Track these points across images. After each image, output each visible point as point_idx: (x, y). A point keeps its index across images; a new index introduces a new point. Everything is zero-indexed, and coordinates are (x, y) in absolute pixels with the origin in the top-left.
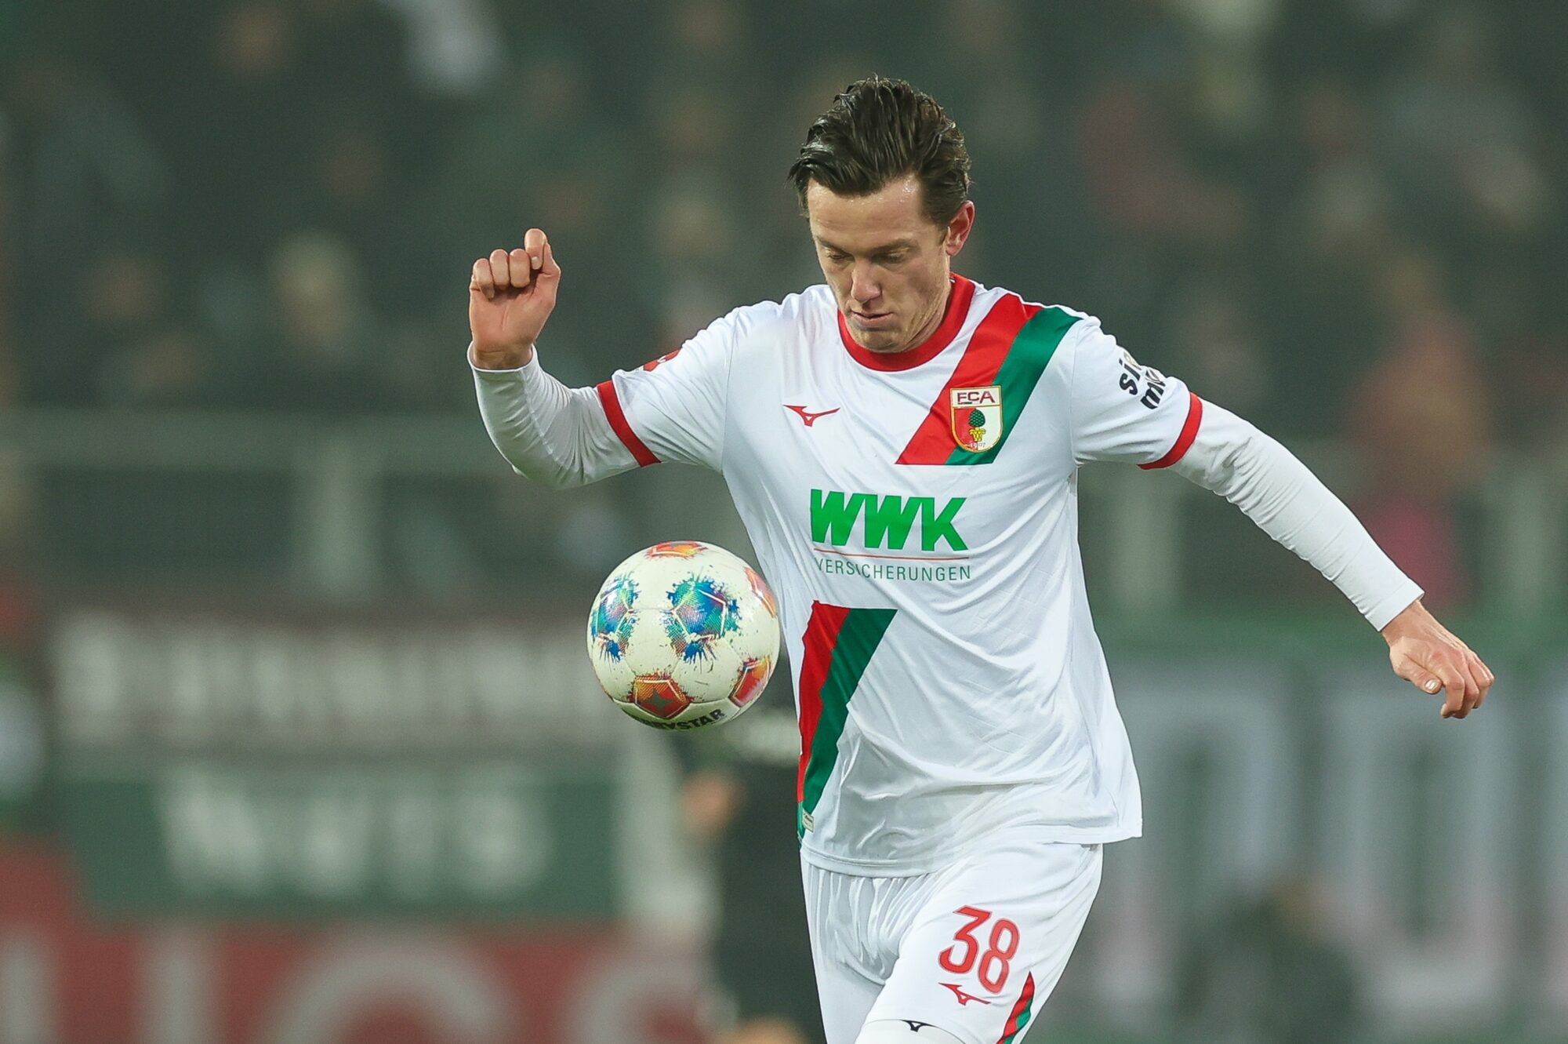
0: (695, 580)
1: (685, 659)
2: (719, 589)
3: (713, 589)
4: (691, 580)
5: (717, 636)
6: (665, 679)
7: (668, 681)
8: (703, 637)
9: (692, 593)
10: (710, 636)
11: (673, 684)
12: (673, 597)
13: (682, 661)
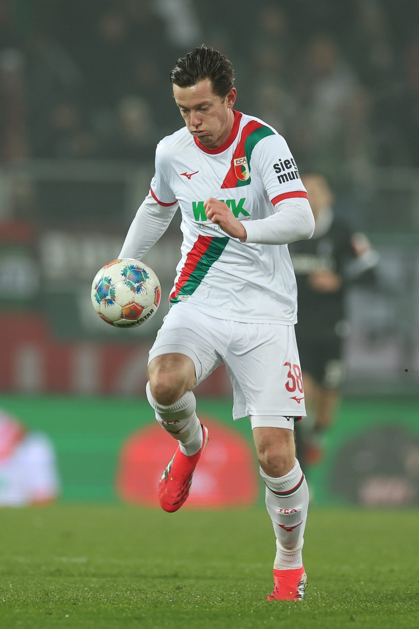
0: (127, 267)
1: (137, 293)
2: (136, 267)
3: (135, 267)
4: (126, 267)
5: (144, 282)
6: (133, 303)
7: (134, 304)
8: (140, 283)
9: (129, 271)
10: (142, 282)
11: (136, 304)
12: (124, 274)
13: (137, 294)
